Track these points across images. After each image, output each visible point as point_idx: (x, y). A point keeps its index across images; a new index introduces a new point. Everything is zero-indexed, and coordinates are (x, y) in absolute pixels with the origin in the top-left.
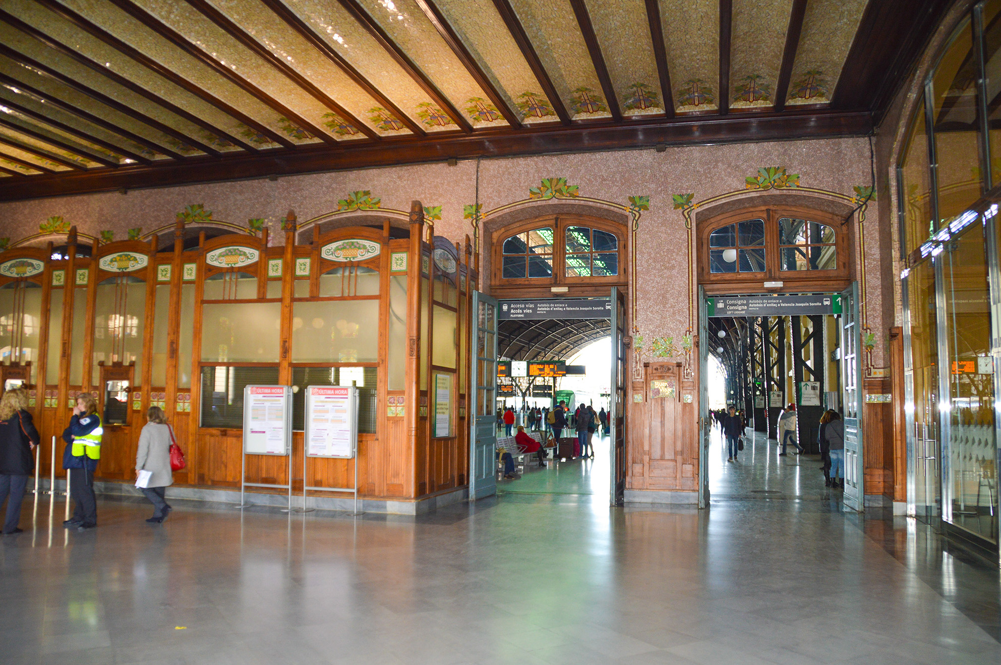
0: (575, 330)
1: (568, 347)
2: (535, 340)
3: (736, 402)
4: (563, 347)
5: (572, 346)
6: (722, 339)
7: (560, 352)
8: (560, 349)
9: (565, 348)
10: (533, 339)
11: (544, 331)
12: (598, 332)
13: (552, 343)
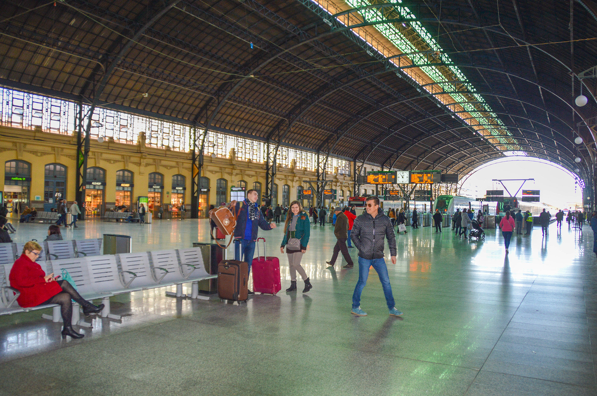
0: (468, 154)
1: (464, 166)
2: (438, 161)
3: (592, 206)
4: (461, 167)
5: (467, 166)
6: (579, 163)
7: (458, 171)
8: (458, 168)
9: (462, 168)
10: (437, 160)
11: (444, 155)
12: (486, 156)
13: (452, 164)
